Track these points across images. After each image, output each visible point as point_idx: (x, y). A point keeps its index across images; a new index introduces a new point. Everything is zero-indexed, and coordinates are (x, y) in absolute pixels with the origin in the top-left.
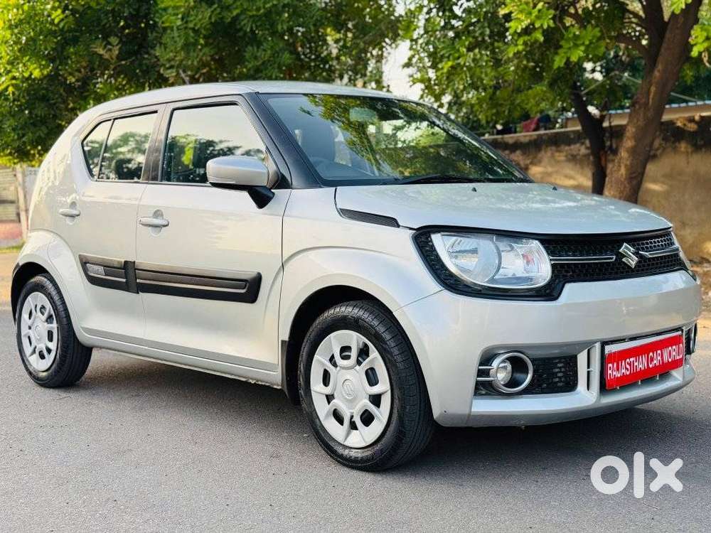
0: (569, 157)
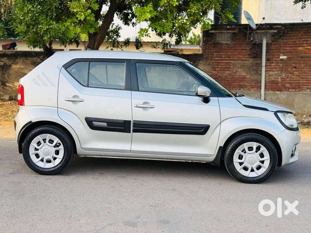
0: (32, 62)
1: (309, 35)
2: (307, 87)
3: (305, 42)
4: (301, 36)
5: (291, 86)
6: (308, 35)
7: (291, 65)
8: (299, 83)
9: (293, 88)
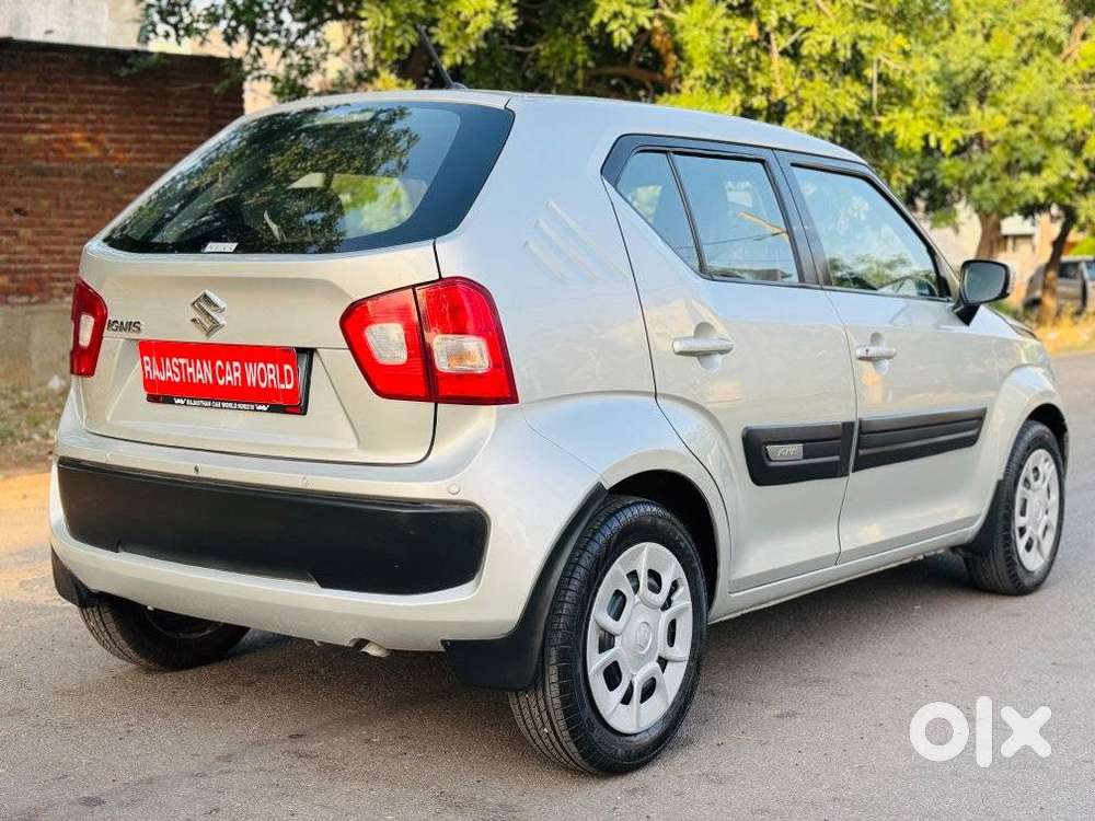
1: (53, 92)
2: (64, 285)
3: (42, 117)
4: (27, 92)
5: (13, 281)
6: (50, 88)
7: (7, 204)
8: (39, 271)
9: (20, 292)
